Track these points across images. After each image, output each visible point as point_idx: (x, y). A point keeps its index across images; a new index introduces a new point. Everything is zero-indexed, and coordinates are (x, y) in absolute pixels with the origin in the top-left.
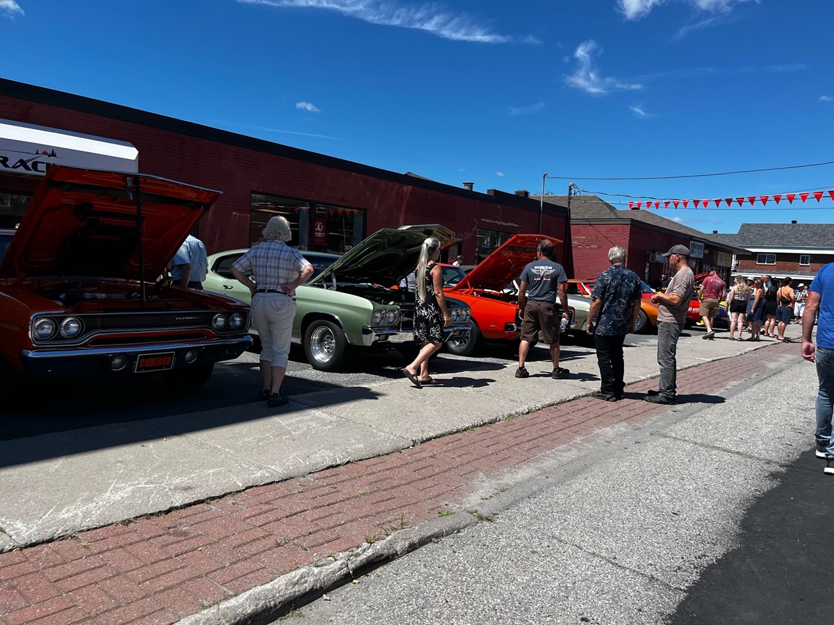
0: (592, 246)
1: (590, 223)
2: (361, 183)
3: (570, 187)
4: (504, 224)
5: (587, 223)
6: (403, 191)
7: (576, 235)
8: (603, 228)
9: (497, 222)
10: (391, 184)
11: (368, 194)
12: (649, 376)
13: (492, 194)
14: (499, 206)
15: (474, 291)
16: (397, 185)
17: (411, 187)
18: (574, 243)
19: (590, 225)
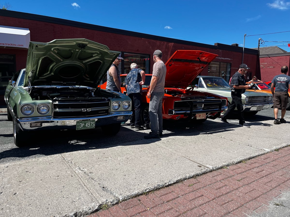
0: (270, 67)
1: (269, 56)
2: (147, 42)
3: (259, 40)
4: (223, 59)
5: (268, 56)
6: (169, 45)
7: (262, 62)
8: (275, 59)
9: (219, 58)
10: (162, 43)
11: (151, 47)
12: (274, 148)
13: (217, 45)
14: (221, 51)
15: (166, 89)
16: (166, 43)
17: (173, 43)
18: (261, 66)
19: (269, 57)
